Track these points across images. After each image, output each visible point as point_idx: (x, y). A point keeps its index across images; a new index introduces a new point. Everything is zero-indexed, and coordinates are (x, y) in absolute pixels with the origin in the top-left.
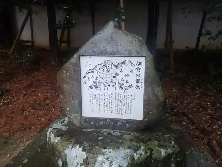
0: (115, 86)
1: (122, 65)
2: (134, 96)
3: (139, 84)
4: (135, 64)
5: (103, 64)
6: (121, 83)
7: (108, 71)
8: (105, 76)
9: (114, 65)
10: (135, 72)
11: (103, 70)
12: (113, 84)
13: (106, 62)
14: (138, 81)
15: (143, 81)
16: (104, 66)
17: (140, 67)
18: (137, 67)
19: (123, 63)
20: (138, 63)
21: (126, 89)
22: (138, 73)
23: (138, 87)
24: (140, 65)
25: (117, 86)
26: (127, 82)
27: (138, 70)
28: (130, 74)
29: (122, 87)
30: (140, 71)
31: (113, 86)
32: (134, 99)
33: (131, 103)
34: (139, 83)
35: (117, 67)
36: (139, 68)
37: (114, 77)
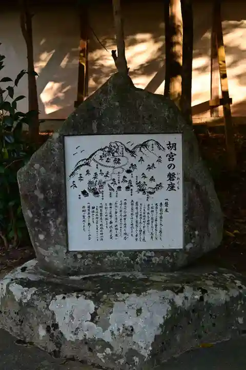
0: (131, 188)
1: (142, 149)
2: (166, 204)
3: (173, 182)
4: (166, 147)
5: (107, 150)
6: (142, 183)
7: (117, 161)
8: (110, 170)
9: (128, 149)
10: (165, 160)
11: (108, 159)
12: (126, 184)
13: (113, 145)
14: (171, 176)
15: (181, 176)
16: (109, 152)
17: (173, 151)
18: (168, 152)
19: (144, 145)
20: (170, 144)
21: (150, 193)
22: (171, 162)
23: (172, 187)
24: (174, 148)
25: (135, 188)
26: (152, 179)
27: (171, 157)
28: (156, 164)
29: (143, 190)
30: (173, 159)
31: (127, 188)
32: (166, 210)
33: (161, 217)
34: (174, 180)
35: (132, 153)
36: (171, 153)
37: (129, 171)
